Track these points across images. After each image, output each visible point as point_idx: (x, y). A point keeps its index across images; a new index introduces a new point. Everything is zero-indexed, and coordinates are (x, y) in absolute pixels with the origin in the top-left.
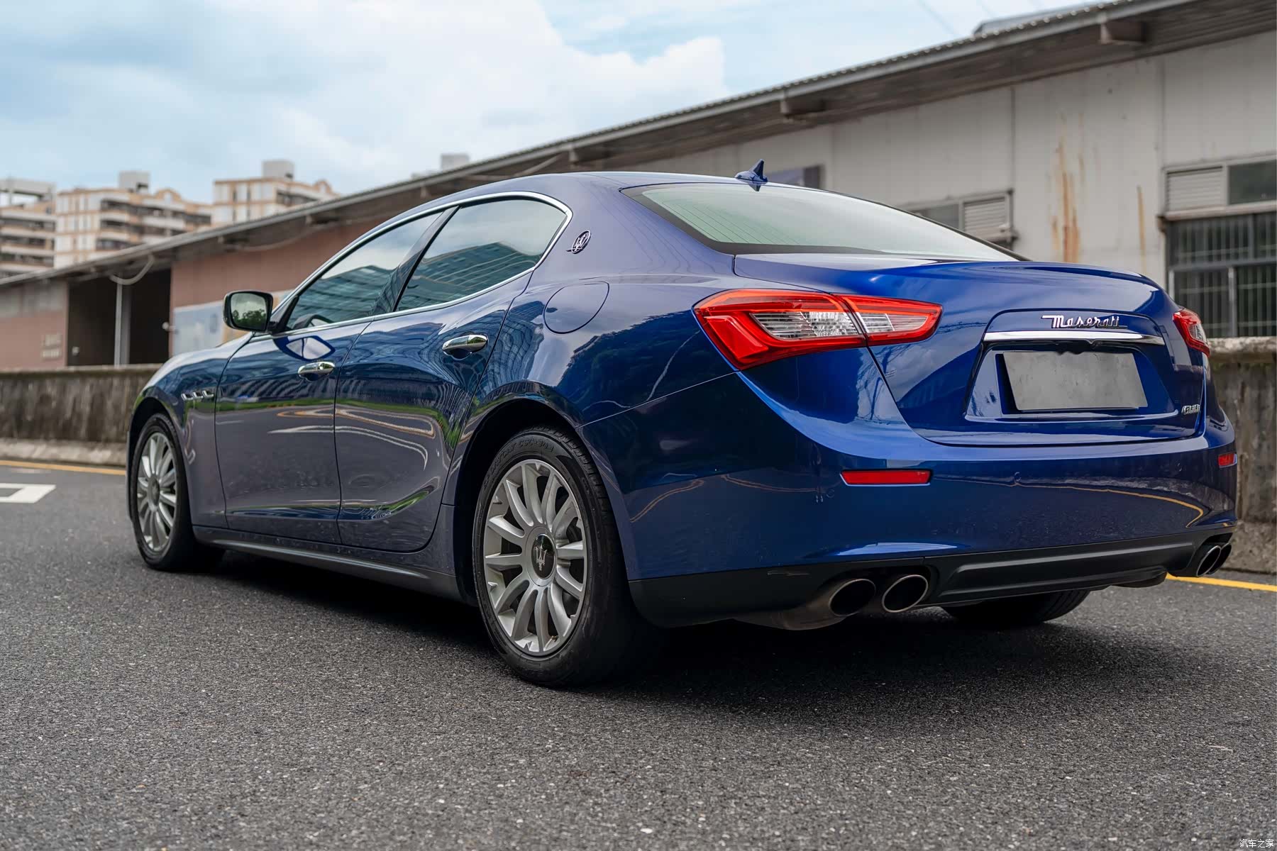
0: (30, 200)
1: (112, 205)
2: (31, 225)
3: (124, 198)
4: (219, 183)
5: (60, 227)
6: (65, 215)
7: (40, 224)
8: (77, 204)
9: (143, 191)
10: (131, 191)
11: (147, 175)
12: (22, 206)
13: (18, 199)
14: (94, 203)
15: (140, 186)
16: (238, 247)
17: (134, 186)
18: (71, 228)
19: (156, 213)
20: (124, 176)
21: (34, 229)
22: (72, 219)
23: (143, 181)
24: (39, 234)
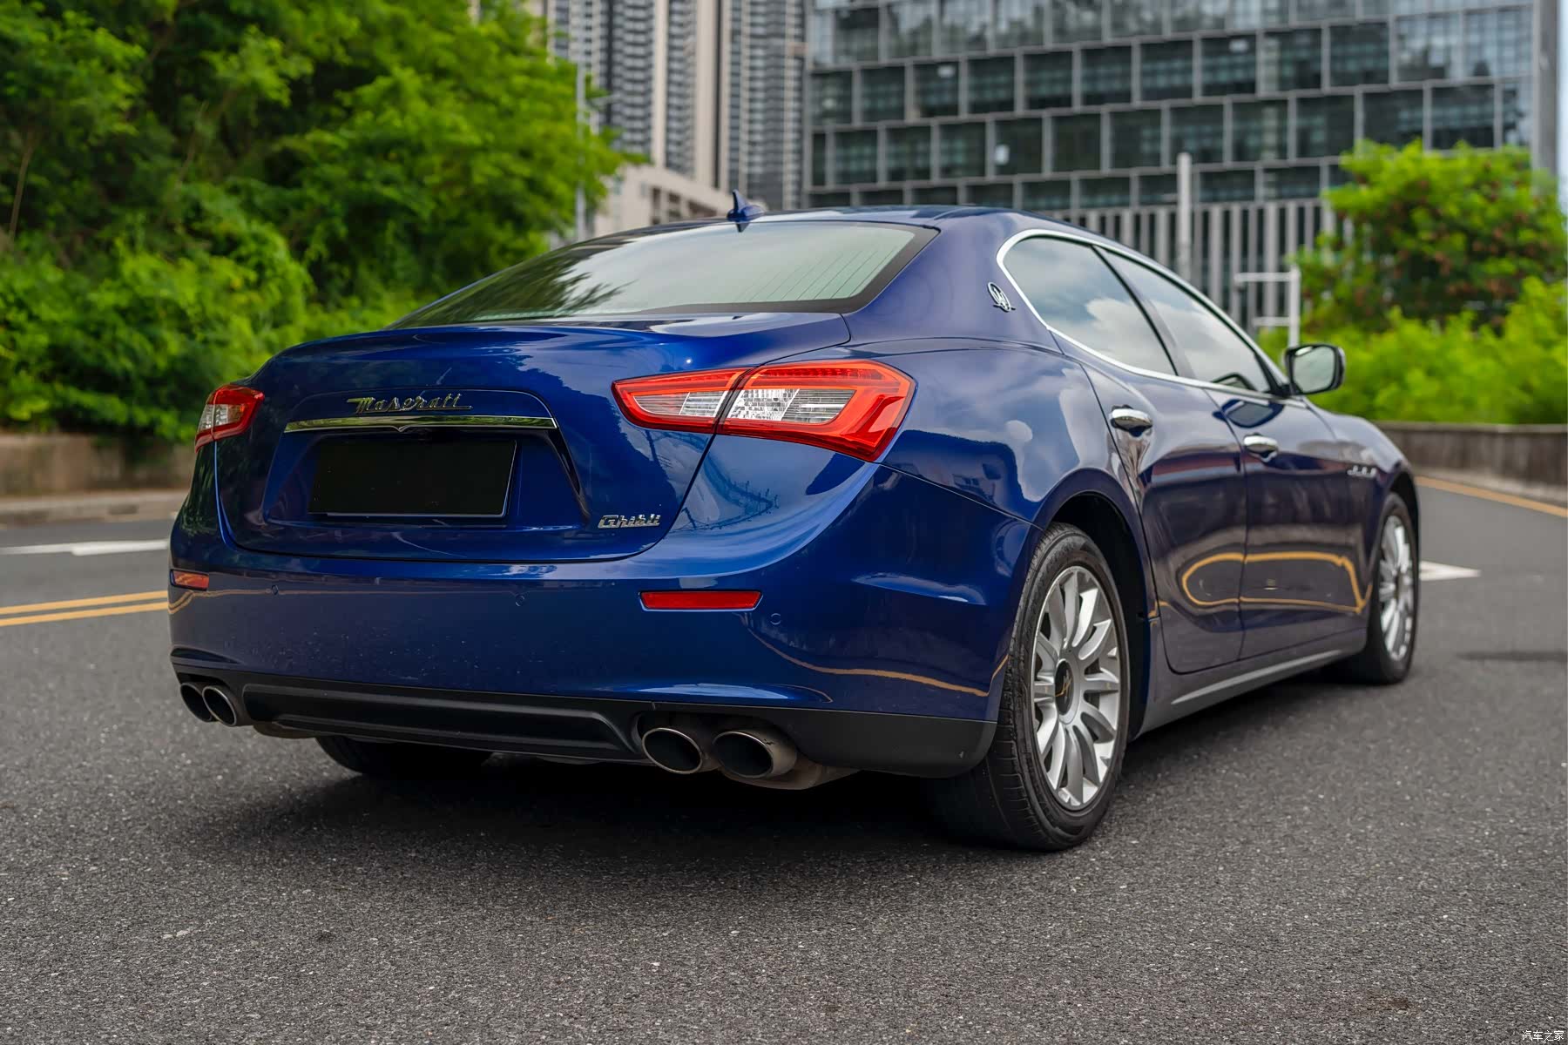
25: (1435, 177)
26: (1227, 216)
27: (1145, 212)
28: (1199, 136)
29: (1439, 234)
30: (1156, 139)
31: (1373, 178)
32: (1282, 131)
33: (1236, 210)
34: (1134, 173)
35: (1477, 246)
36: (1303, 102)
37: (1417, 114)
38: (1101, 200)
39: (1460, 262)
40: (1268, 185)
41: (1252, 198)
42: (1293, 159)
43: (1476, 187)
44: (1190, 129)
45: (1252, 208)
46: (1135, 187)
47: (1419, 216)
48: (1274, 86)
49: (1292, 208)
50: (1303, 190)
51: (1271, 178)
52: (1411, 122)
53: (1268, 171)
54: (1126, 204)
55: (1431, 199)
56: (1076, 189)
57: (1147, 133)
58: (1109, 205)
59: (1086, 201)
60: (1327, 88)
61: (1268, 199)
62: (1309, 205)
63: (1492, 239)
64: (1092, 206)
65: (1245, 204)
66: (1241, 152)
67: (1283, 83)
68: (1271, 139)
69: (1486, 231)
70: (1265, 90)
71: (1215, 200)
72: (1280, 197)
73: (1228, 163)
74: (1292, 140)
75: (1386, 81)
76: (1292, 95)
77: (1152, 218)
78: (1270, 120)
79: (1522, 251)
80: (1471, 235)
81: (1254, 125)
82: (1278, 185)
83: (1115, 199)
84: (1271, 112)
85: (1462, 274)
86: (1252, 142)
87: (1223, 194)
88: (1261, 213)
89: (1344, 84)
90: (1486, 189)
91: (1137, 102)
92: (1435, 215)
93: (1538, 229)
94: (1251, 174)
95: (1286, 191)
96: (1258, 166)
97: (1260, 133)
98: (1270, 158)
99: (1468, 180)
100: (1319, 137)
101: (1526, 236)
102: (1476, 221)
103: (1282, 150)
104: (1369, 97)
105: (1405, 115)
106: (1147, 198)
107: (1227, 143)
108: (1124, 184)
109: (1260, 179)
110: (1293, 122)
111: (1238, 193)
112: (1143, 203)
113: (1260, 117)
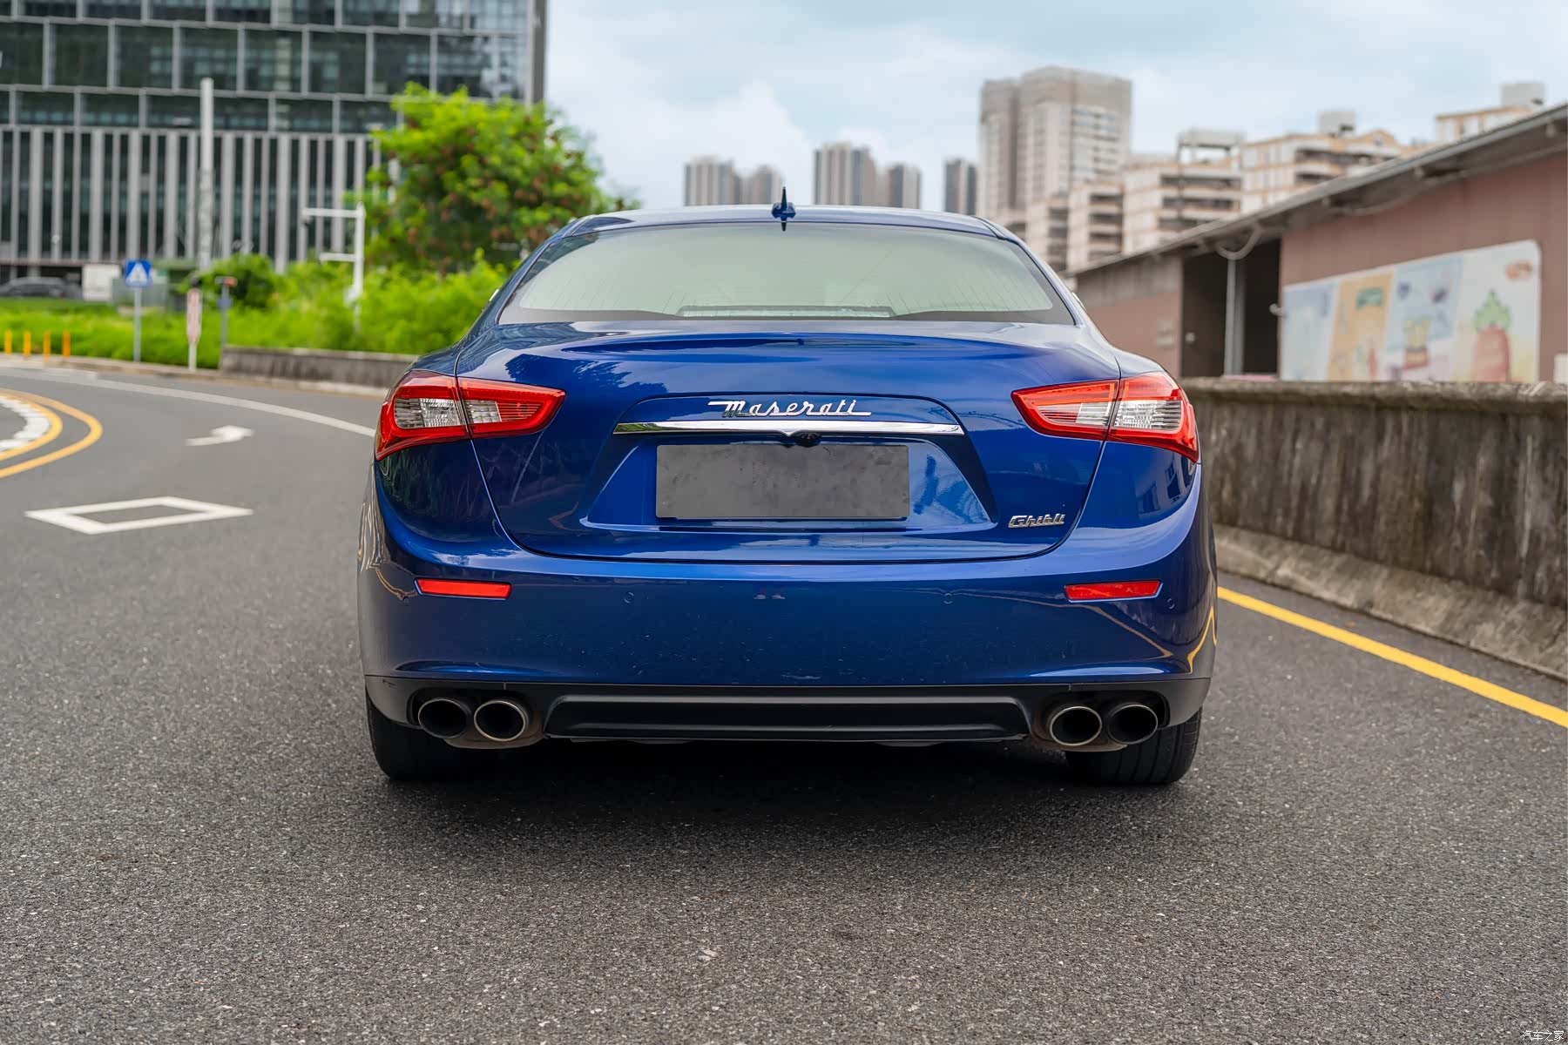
0: (1218, 154)
1: (1309, 154)
2: (1215, 183)
3: (1324, 144)
4: (1441, 118)
5: (1248, 185)
6: (1253, 170)
7: (1227, 183)
8: (1267, 156)
9: (1348, 135)
10: (1333, 136)
11: (1352, 115)
12: (1206, 162)
13: (1203, 154)
14: (1287, 152)
15: (1345, 128)
16: (1346, 210)
17: (1336, 129)
18: (1261, 185)
19: (1364, 160)
20: (1324, 118)
21: (1219, 189)
22: (1260, 175)
23: (1347, 122)
24: (1226, 194)
25: (481, 126)
26: (239, 144)
27: (154, 134)
28: (212, 61)
29: (486, 183)
30: (167, 59)
31: (424, 122)
32: (295, 63)
33: (249, 138)
34: (142, 92)
35: (519, 194)
36: (315, 36)
37: (424, 59)
38: (106, 117)
39: (502, 209)
40: (281, 115)
41: (265, 129)
42: (305, 93)
43: (517, 138)
44: (202, 53)
45: (266, 138)
46: (143, 105)
47: (468, 162)
48: (288, 17)
49: (304, 140)
50: (315, 124)
51: (284, 109)
52: (418, 66)
53: (281, 101)
54: (136, 125)
55: (479, 147)
56: (78, 103)
57: (156, 51)
58: (114, 124)
59: (91, 118)
60: (339, 25)
61: (280, 130)
62: (321, 139)
63: (530, 188)
64: (97, 124)
65: (259, 134)
66: (253, 80)
67: (297, 15)
68: (283, 70)
69: (525, 181)
70: (278, 21)
71: (227, 127)
72: (291, 129)
73: (241, 91)
74: (305, 73)
75: (396, 25)
76: (306, 29)
77: (162, 141)
78: (283, 51)
79: (557, 202)
80: (512, 185)
81: (266, 55)
82: (291, 117)
83: (122, 118)
84: (284, 42)
85: (505, 221)
86: (265, 71)
87: (234, 121)
88: (274, 144)
89: (355, 23)
90: (526, 140)
91: (146, 19)
92: (482, 162)
93: (570, 183)
94: (264, 103)
95: (298, 123)
96: (271, 96)
97: (273, 62)
98: (283, 90)
99: (511, 131)
100: (331, 72)
101: (561, 189)
102: (517, 173)
103: (295, 83)
104: (379, 37)
105: (412, 59)
106: (156, 119)
107: (240, 70)
108: (131, 103)
109: (273, 109)
110: (306, 55)
111: (250, 122)
112: (151, 125)
113: (274, 48)
